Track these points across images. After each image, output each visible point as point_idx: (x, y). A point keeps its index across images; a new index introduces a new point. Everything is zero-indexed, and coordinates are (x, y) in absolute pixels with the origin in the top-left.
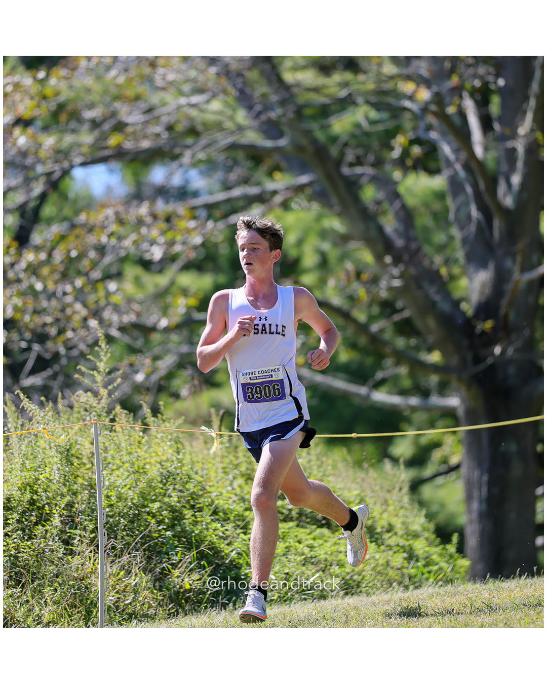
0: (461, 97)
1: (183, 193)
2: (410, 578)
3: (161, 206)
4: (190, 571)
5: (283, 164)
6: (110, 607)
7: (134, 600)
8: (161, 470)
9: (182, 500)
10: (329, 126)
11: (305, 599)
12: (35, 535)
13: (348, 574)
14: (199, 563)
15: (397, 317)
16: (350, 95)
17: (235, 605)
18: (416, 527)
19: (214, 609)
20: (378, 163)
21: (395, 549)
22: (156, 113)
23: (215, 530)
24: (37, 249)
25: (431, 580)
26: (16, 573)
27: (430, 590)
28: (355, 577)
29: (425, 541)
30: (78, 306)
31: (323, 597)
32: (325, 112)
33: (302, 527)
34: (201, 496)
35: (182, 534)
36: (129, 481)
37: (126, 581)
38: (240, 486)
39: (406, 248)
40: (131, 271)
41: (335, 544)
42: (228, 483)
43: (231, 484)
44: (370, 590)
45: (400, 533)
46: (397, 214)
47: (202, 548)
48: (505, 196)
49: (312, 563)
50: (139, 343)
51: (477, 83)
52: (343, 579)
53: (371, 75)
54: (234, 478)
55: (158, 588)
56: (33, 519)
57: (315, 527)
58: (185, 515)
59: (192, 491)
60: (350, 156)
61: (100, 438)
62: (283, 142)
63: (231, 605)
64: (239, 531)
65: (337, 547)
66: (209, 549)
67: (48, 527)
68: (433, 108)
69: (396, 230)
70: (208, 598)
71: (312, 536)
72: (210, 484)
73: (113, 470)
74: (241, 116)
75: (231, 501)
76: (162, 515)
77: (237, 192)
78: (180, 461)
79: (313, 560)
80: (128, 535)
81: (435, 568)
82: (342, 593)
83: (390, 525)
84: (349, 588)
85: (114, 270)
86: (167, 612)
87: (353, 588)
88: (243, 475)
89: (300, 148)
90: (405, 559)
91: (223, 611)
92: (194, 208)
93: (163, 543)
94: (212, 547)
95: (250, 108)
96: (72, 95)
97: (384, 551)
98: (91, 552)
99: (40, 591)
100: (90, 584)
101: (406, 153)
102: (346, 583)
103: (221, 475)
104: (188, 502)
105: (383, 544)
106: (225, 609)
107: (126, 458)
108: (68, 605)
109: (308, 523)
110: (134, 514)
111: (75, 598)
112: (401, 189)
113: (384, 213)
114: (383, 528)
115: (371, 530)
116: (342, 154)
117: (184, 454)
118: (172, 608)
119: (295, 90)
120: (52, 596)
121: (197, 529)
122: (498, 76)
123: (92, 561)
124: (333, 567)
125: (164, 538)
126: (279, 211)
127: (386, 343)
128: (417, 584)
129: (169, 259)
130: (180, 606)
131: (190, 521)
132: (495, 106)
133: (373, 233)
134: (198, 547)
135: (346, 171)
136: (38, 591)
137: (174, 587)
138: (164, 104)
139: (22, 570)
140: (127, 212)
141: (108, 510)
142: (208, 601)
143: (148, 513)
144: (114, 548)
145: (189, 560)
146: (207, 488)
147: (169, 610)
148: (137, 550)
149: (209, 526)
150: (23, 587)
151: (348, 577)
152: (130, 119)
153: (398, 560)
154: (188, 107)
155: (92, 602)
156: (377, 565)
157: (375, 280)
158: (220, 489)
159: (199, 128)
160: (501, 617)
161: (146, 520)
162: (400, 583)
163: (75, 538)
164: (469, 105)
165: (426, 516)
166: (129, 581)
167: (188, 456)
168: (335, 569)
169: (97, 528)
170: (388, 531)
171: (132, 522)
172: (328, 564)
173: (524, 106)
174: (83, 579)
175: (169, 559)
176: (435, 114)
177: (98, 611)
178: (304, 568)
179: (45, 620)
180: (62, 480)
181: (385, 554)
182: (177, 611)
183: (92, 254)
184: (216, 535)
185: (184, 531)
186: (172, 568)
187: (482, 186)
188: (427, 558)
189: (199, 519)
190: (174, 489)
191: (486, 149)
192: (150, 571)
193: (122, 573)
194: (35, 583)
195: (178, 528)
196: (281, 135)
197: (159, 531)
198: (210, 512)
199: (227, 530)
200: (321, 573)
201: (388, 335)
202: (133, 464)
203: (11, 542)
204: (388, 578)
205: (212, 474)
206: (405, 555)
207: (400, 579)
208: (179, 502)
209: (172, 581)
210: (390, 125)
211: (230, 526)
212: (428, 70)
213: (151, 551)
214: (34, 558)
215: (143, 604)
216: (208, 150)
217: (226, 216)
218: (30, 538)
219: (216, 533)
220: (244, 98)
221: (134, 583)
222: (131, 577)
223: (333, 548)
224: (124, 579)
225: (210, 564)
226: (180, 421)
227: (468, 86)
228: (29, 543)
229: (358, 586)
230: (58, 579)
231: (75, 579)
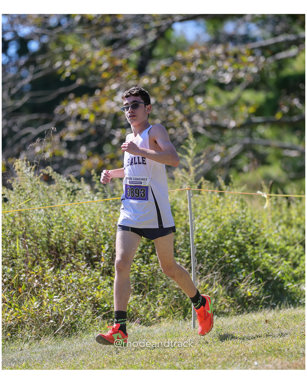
1: (246, 39)
3: (232, 48)
4: (251, 284)
7: (215, 302)
8: (232, 220)
9: (246, 239)
12: (151, 261)
14: (257, 280)
17: (280, 306)
19: (267, 309)
23: (267, 258)
24: (151, 76)
26: (139, 285)
30: (177, 113)
34: (258, 236)
35: (245, 261)
36: (212, 226)
37: (210, 290)
38: (283, 230)
40: (212, 90)
42: (275, 228)
43: (277, 228)
47: (258, 269)
50: (217, 137)
54: (280, 224)
55: (230, 295)
56: (150, 250)
58: (248, 248)
59: (252, 233)
61: (192, 199)
63: (278, 306)
64: (282, 259)
66: (263, 270)
70: (263, 302)
72: (264, 228)
73: (200, 219)
75: (277, 240)
76: (232, 248)
77: (281, 38)
78: (244, 214)
80: (210, 261)
85: (200, 89)
86: (236, 311)
88: (285, 223)
91: (273, 310)
92: (253, 49)
93: (233, 267)
94: (265, 269)
99: (154, 297)
103: (271, 223)
104: (249, 240)
106: (274, 309)
107: (209, 212)
108: (173, 306)
110: (215, 248)
111: (177, 301)
117: (247, 210)
118: (240, 308)
120: (162, 300)
121: (255, 258)
125: (234, 263)
129: (236, 82)
130: (245, 306)
131: (251, 252)
134: (255, 269)
136: (153, 297)
137: (241, 294)
139: (143, 283)
140: (208, 52)
141: (197, 245)
142: (263, 304)
143: (224, 247)
144: (201, 269)
145: (250, 277)
146: (262, 231)
147: (238, 309)
148: (216, 271)
149: (263, 256)
150: (143, 294)
155: (188, 304)
158: (270, 232)
161: (222, 251)
166: (211, 291)
167: (249, 211)
169: (190, 257)
171: (213, 253)
175: (238, 277)
177: (191, 310)
179: (158, 315)
182: (243, 310)
183: (186, 79)
184: (268, 262)
185: (247, 258)
186: (239, 282)
189: (256, 251)
190: (240, 232)
192: (225, 284)
193: (207, 285)
194: (151, 291)
195: (243, 257)
197: (231, 259)
198: (264, 247)
199: (275, 258)
202: (213, 216)
203: (135, 265)
205: (265, 222)
208: (244, 240)
209: (239, 291)
211: (276, 256)
213: (225, 272)
214: (151, 276)
215: (221, 306)
217: (273, 54)
218: (148, 263)
219: (268, 260)
221: (215, 292)
222: (213, 288)
224: (208, 290)
225: (264, 280)
226: (244, 187)
228: (147, 266)
230: (166, 289)
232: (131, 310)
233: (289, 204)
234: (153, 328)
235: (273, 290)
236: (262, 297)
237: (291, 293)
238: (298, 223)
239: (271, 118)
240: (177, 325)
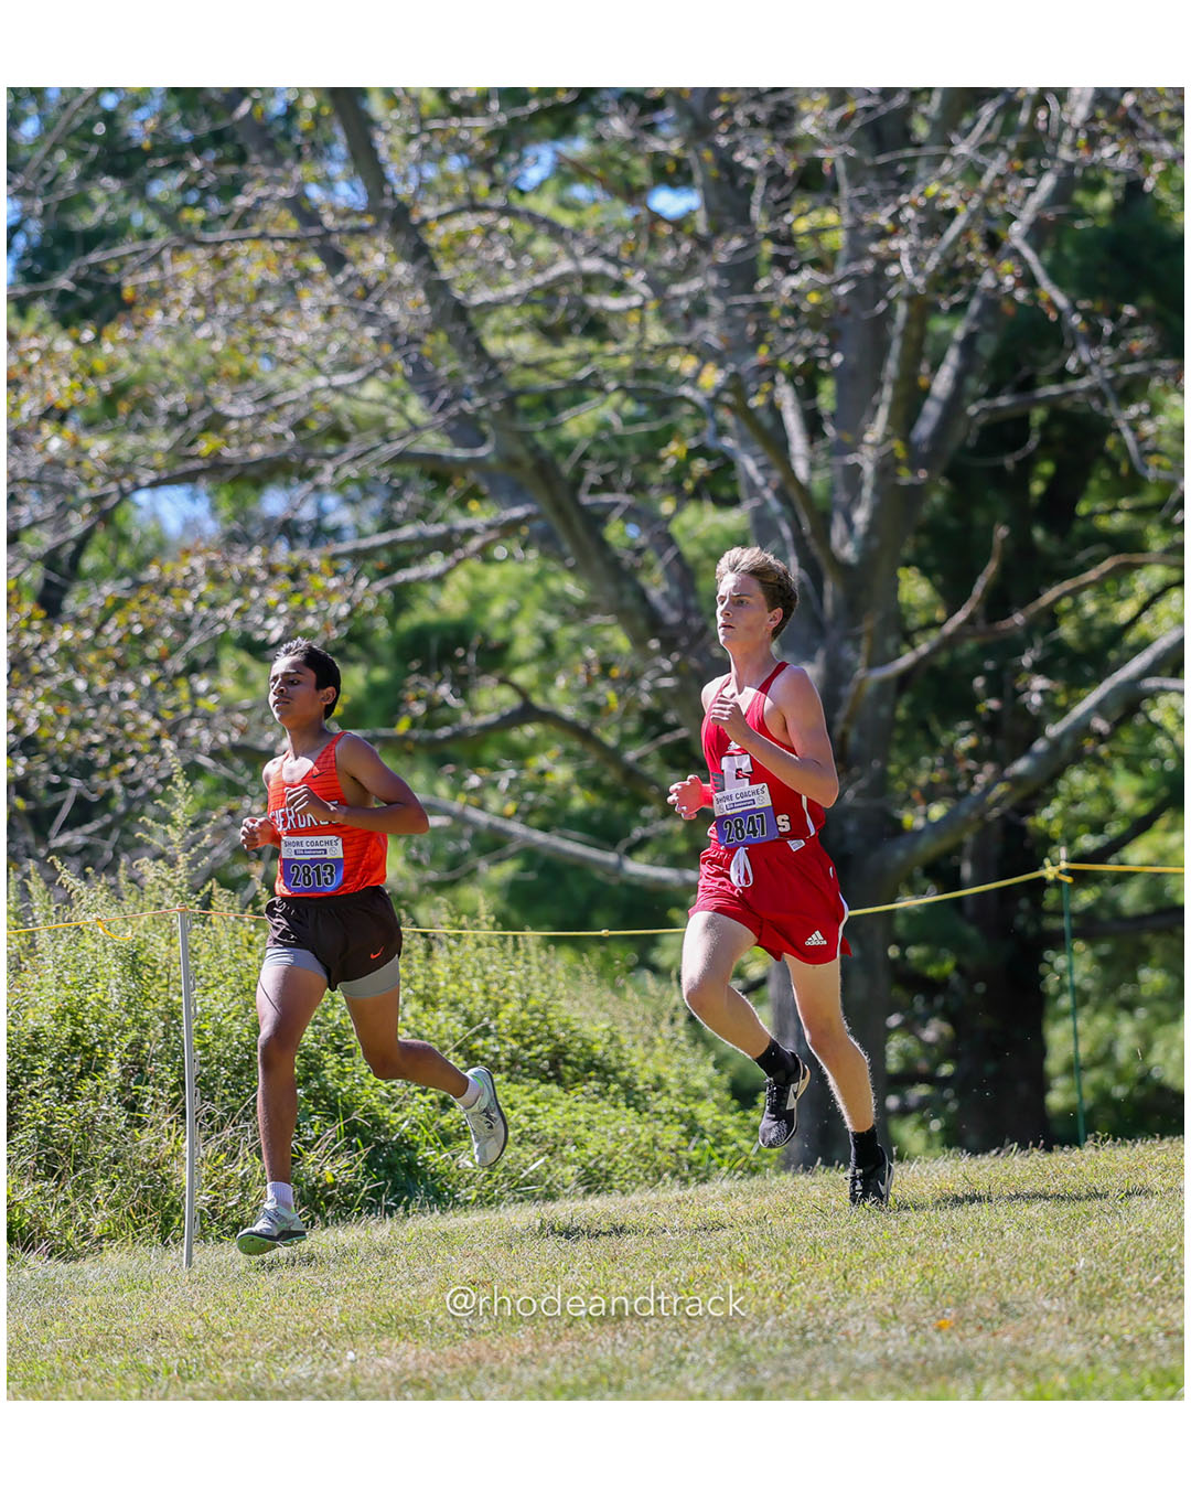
0: (772, 380)
1: (321, 533)
2: (691, 1165)
3: (282, 553)
4: (333, 1154)
5: (484, 489)
6: (202, 1212)
7: (242, 1200)
9: (322, 1038)
10: (560, 425)
11: (522, 1200)
12: (80, 1095)
13: (591, 1158)
14: (349, 1142)
15: (667, 739)
16: (594, 375)
17: (407, 1209)
18: (699, 1083)
19: (373, 1215)
20: (639, 487)
21: (667, 1118)
22: (278, 400)
23: (374, 1087)
24: (78, 621)
25: (725, 1169)
26: (47, 1157)
27: (726, 1185)
28: (603, 1164)
29: (714, 1106)
30: (145, 717)
31: (550, 1196)
32: (550, 404)
33: (517, 1082)
35: (321, 1093)
36: (236, 1005)
37: (230, 1170)
38: (415, 1016)
39: (683, 624)
41: (570, 1109)
44: (628, 1186)
45: (675, 1091)
46: (668, 568)
47: (354, 1116)
48: (843, 544)
49: (533, 1142)
51: (800, 360)
52: (583, 1166)
53: (628, 344)
56: (77, 1067)
57: (537, 1081)
58: (325, 1062)
59: (336, 1022)
60: (592, 477)
62: (482, 452)
63: (400, 1209)
65: (573, 1114)
66: (365, 1118)
67: (100, 1081)
68: (728, 398)
69: (665, 595)
70: (363, 1198)
71: (532, 1097)
73: (207, 988)
74: (415, 408)
77: (408, 531)
79: (534, 1137)
80: (231, 1094)
81: (731, 1149)
82: (581, 1190)
83: (659, 1078)
84: (594, 1181)
85: (203, 657)
87: (599, 1181)
88: (419, 997)
89: (512, 462)
90: (683, 1134)
91: (388, 1219)
92: (335, 557)
94: (370, 1113)
95: (431, 396)
96: (136, 369)
97: (649, 1121)
98: (172, 1122)
99: (87, 1186)
100: (169, 1174)
101: (682, 469)
102: (588, 1174)
104: (331, 1040)
105: (647, 1110)
106: (391, 1216)
107: (229, 968)
108: (134, 1209)
109: (525, 1075)
110: (243, 1061)
111: (145, 1198)
112: (674, 529)
113: (649, 567)
114: (646, 1083)
115: (628, 1087)
116: (580, 473)
119: (504, 367)
120: (106, 1194)
121: (346, 1085)
122: (832, 348)
123: (173, 1138)
124: (567, 1147)
126: (475, 564)
127: (650, 781)
128: (701, 1176)
130: (318, 1211)
131: (334, 1071)
132: (826, 399)
133: (630, 601)
134: (346, 1115)
135: (586, 499)
136: (84, 1187)
137: (308, 1179)
138: (288, 387)
139: (58, 1152)
140: (227, 563)
141: (199, 1053)
142: (363, 1203)
145: (333, 1136)
148: (246, 1120)
149: (366, 1081)
150: (59, 1178)
151: (591, 1164)
152: (233, 411)
153: (672, 1135)
154: (330, 392)
155: (172, 1204)
156: (638, 1145)
157: (633, 678)
159: (349, 427)
160: (844, 1231)
162: (674, 1174)
163: (145, 1100)
164: (786, 396)
165: (716, 1065)
166: (234, 1171)
168: (571, 1151)
169: (183, 1083)
170: (655, 1089)
171: (239, 1073)
172: (559, 1142)
173: (875, 398)
174: (159, 1167)
176: (731, 408)
177: (183, 1218)
178: (520, 1150)
179: (96, 1234)
180: (123, 1004)
181: (651, 1126)
182: (312, 1219)
183: (168, 631)
184: (376, 1096)
185: (323, 1088)
186: (305, 1149)
187: (806, 528)
188: (717, 1132)
189: (347, 1069)
191: (812, 467)
193: (222, 1157)
194: (80, 1173)
195: (315, 1084)
196: (482, 439)
199: (394, 1087)
200: (547, 1157)
201: (650, 769)
202: (241, 978)
203: (39, 1105)
204: (655, 1165)
206: (683, 1128)
207: (674, 1167)
209: (304, 1171)
210: (656, 425)
212: (719, 337)
214: (78, 1132)
216: (360, 463)
217: (390, 570)
218: (71, 1099)
219: (376, 1091)
220: (422, 379)
221: (242, 1174)
222: (237, 1163)
223: (566, 1116)
224: (225, 1168)
225: (366, 1142)
227: (784, 363)
228: (70, 1107)
229: (608, 1178)
230: (116, 1167)
231: (144, 1166)
232: (27, 1220)
233: (429, 949)
234: (85, 1265)
235: (390, 1168)
236: (362, 1186)
237: (434, 1176)
238: (451, 996)
239: (383, 732)
240: (144, 1258)
